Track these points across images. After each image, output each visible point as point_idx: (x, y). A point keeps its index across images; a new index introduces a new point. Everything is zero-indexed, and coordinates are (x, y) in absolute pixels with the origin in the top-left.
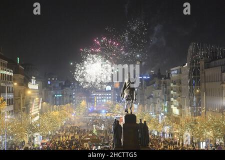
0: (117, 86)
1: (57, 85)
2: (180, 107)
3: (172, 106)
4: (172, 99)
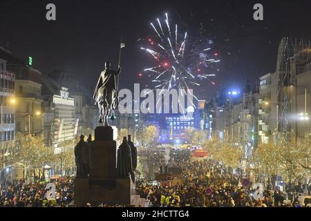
0: (202, 105)
2: (269, 133)
3: (260, 133)
4: (260, 122)
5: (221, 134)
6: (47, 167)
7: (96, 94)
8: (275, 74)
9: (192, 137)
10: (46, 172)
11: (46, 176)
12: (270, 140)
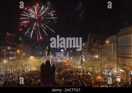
0: (65, 49)
1: (40, 49)
2: (85, 58)
3: (83, 58)
4: (83, 55)
5: (71, 58)
6: (25, 68)
7: (46, 53)
8: (87, 43)
9: (63, 58)
10: (25, 70)
11: (25, 71)
12: (85, 60)
